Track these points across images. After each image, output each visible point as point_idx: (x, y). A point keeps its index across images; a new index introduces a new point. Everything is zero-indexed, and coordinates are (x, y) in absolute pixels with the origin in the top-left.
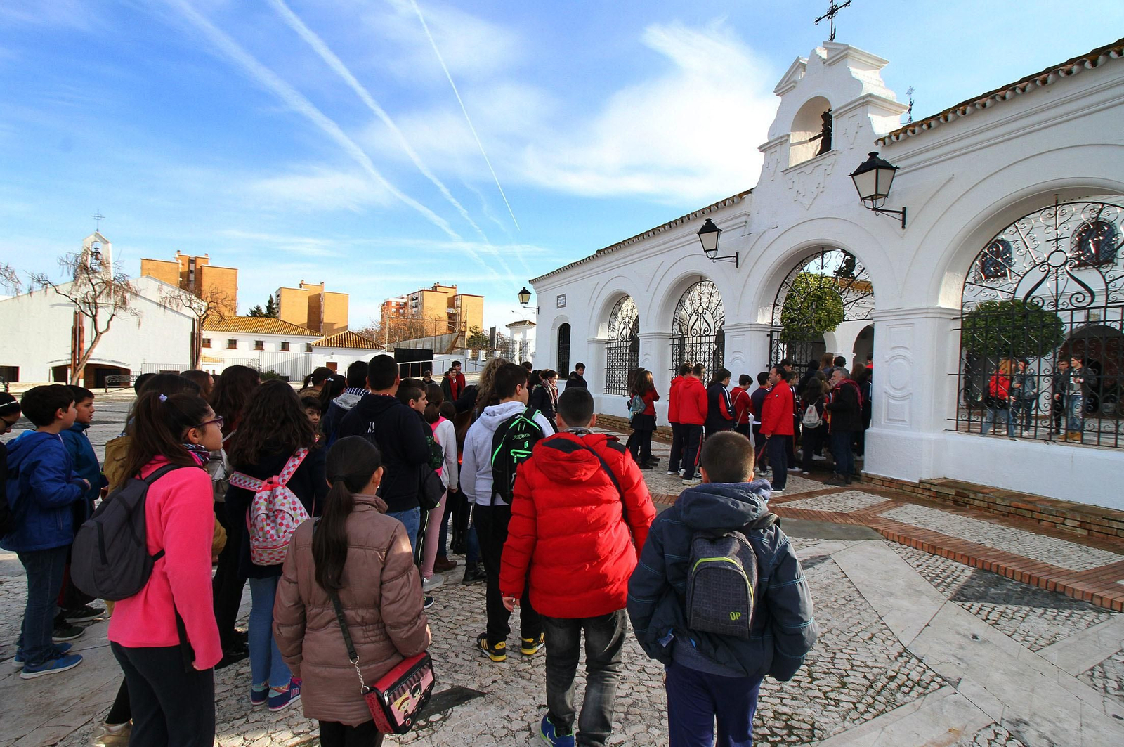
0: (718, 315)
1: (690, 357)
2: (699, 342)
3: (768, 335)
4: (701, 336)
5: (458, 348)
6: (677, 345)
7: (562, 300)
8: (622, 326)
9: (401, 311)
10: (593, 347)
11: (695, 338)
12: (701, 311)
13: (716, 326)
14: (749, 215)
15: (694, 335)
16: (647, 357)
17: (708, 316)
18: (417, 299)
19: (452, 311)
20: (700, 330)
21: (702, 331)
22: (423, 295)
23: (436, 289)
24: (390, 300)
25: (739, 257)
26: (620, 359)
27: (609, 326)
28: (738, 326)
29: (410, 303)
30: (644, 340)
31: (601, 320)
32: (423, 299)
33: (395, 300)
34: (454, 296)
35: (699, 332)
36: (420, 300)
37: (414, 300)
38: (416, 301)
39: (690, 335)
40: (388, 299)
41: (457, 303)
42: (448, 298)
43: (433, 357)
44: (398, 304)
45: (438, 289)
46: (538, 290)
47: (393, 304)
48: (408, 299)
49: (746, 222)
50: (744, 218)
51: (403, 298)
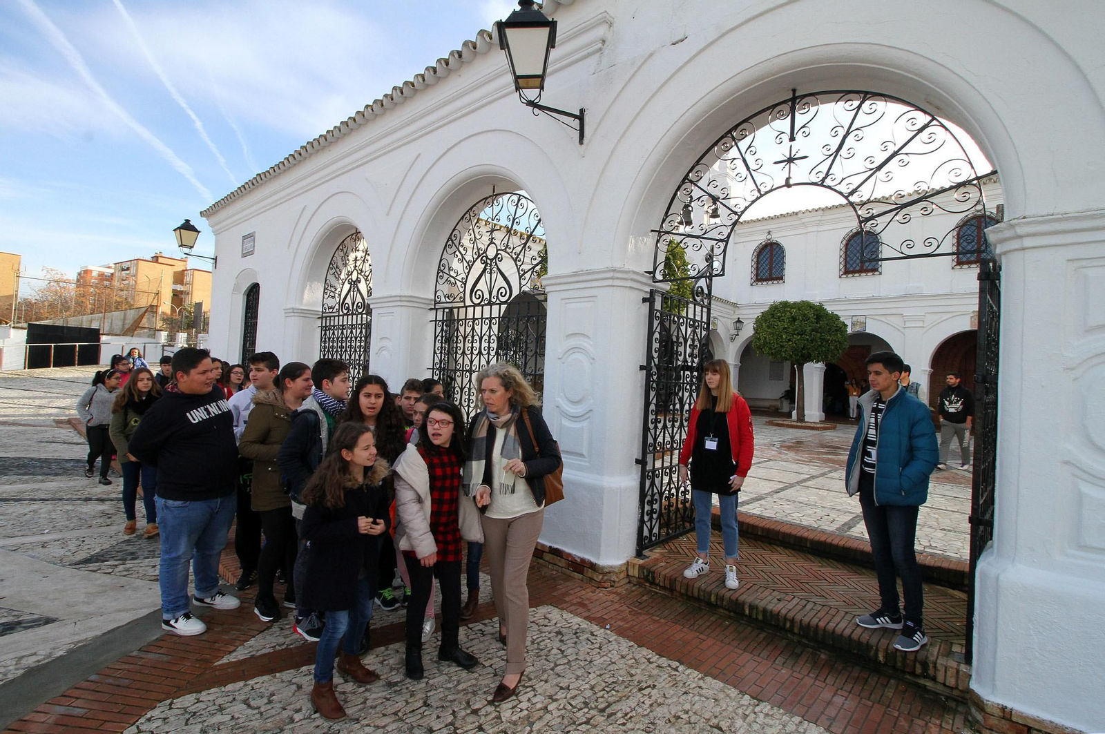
0: (527, 260)
1: (468, 345)
2: (486, 315)
3: (644, 300)
4: (490, 304)
5: (145, 328)
6: (443, 321)
7: (249, 245)
8: (347, 286)
9: (106, 283)
10: (295, 323)
11: (478, 309)
12: (491, 253)
13: (523, 282)
14: (611, 25)
15: (477, 301)
16: (385, 343)
17: (507, 266)
18: (128, 269)
19: (179, 288)
20: (490, 293)
21: (494, 293)
22: (137, 265)
23: (157, 260)
24: (89, 268)
25: (587, 119)
26: (342, 347)
27: (325, 289)
28: (580, 277)
29: (117, 274)
30: (380, 311)
31: (310, 276)
32: (137, 270)
33: (96, 269)
34: (183, 271)
35: (487, 296)
36: (133, 271)
37: (123, 270)
38: (128, 272)
39: (468, 302)
40: (87, 266)
41: (187, 279)
42: (174, 272)
43: (99, 338)
44: (101, 275)
45: (161, 260)
46: (218, 227)
47: (94, 274)
48: (115, 269)
49: (604, 41)
50: (601, 31)
51: (109, 267)
